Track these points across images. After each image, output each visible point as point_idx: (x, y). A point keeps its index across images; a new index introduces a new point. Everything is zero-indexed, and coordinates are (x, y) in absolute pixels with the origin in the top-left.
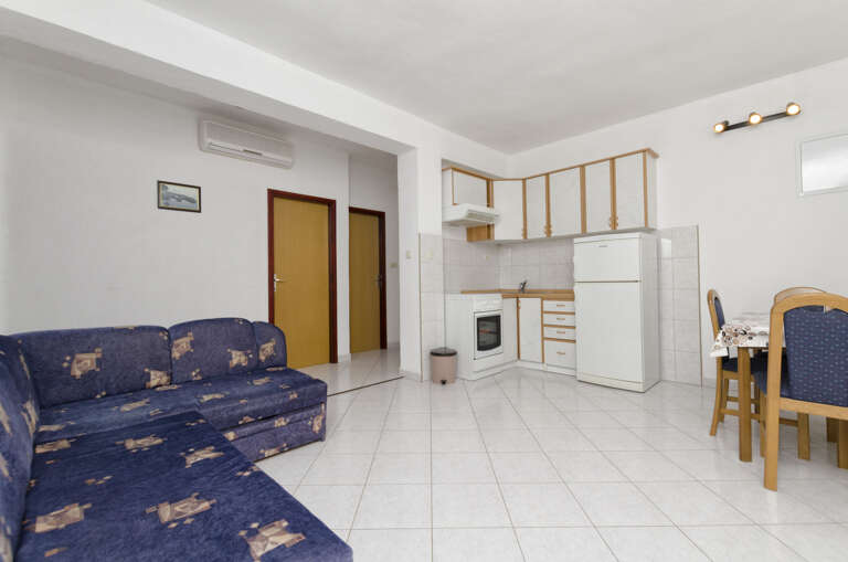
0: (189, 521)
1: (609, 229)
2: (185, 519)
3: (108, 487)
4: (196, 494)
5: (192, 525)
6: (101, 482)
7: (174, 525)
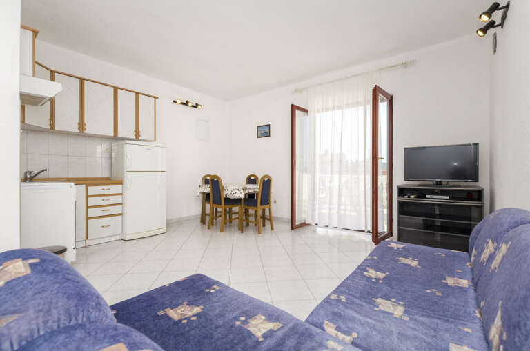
0: (393, 300)
1: (135, 137)
2: (394, 302)
3: (431, 286)
4: (376, 308)
5: (394, 297)
6: (434, 290)
7: (401, 303)
